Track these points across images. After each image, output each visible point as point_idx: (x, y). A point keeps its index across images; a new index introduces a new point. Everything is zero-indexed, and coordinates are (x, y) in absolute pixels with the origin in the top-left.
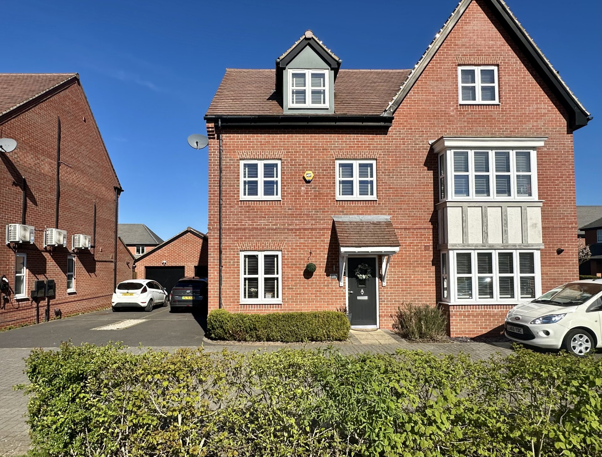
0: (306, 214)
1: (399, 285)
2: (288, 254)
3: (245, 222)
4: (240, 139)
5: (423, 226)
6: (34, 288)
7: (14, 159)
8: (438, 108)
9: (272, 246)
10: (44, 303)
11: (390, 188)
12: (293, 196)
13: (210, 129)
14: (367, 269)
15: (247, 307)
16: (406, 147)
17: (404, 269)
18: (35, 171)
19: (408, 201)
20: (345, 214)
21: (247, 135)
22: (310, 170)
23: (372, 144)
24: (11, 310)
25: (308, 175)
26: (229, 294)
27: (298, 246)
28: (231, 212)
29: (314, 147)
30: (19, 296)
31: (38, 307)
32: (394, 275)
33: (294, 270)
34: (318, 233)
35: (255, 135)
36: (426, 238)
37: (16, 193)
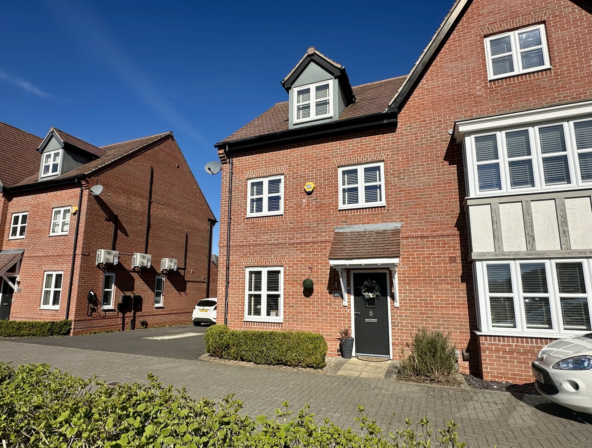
0: (308, 227)
1: (417, 307)
2: (289, 270)
3: (250, 238)
4: (247, 161)
5: (445, 233)
6: (120, 301)
7: (107, 201)
8: (459, 91)
9: (274, 261)
10: (130, 314)
11: (401, 191)
12: (295, 210)
13: (221, 156)
14: (375, 286)
15: (249, 324)
16: (419, 142)
17: (422, 287)
18: (127, 208)
19: (424, 204)
20: (348, 224)
21: (254, 156)
22: (311, 181)
23: (378, 145)
24: (98, 318)
25: (308, 187)
26: (234, 310)
27: (299, 261)
28: (238, 229)
29: (315, 157)
30: (106, 307)
31: (123, 318)
32: (410, 293)
33: (295, 287)
34: (319, 246)
35: (261, 155)
36: (451, 247)
37: (108, 226)
